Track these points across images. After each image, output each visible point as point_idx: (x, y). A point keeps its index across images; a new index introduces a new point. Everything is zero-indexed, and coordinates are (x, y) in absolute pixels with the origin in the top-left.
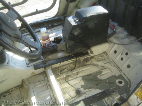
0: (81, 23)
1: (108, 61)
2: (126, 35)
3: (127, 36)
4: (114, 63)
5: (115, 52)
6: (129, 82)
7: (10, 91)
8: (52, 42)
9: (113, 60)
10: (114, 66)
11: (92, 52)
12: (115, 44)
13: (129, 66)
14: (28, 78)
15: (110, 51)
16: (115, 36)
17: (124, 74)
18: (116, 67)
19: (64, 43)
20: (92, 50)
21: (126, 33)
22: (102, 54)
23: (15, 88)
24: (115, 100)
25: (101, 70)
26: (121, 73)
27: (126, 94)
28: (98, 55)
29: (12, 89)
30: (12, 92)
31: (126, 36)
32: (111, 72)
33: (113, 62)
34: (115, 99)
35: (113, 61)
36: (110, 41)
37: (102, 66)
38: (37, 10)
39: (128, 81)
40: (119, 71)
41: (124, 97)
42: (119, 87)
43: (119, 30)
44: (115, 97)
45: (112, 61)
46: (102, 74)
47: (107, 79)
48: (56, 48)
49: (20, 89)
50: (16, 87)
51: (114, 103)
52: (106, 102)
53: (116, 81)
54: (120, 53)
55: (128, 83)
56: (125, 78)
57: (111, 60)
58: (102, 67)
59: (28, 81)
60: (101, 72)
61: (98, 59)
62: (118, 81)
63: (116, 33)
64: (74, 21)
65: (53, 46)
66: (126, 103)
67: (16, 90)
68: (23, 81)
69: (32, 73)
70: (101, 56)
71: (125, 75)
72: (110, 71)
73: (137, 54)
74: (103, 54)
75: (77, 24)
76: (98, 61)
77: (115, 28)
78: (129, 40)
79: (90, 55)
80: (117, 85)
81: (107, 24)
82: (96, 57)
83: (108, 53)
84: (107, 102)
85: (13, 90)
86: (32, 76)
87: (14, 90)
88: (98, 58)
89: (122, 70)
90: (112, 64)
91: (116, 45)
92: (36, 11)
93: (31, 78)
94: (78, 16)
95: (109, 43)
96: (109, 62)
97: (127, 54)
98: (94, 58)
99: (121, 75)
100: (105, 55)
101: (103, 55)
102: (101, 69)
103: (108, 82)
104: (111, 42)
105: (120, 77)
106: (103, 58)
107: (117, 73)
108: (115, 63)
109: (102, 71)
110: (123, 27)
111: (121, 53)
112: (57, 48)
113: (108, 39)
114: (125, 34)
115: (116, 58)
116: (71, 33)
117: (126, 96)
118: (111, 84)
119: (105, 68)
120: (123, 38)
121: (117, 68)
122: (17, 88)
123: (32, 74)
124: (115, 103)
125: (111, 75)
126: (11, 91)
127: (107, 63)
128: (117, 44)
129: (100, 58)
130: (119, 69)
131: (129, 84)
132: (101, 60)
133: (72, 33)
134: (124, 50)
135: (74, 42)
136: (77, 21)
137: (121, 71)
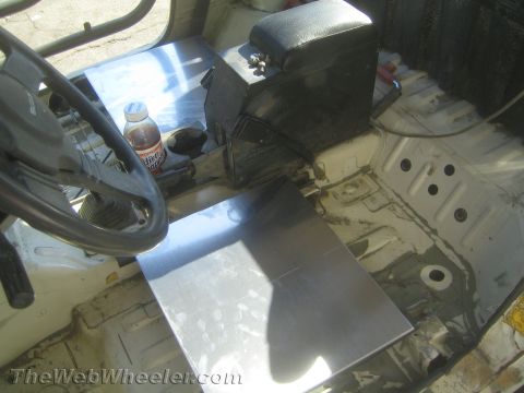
0: (279, 70)
1: (381, 200)
2: (437, 97)
3: (443, 104)
4: (405, 208)
5: (406, 165)
6: (466, 273)
7: (31, 355)
8: (169, 153)
9: (398, 196)
10: (407, 217)
11: (321, 175)
12: (403, 135)
13: (460, 215)
14: (95, 299)
15: (384, 165)
16: (398, 104)
17: (445, 242)
18: (412, 219)
19: (219, 153)
20: (321, 166)
21: (436, 92)
22: (355, 175)
23: (48, 342)
24: (433, 347)
25: (361, 237)
26: (434, 240)
27: (461, 316)
28: (344, 180)
29: (37, 346)
30: (40, 361)
31: (437, 101)
32: (399, 239)
33: (402, 204)
34: (431, 342)
35: (402, 200)
36: (383, 127)
37: (362, 223)
38: (87, 25)
39: (462, 267)
40: (427, 233)
41: (456, 326)
42: (433, 293)
43: (411, 79)
44: (428, 333)
45: (398, 200)
46: (367, 252)
47: (390, 268)
48: (189, 172)
49: (70, 343)
50: (50, 338)
51: (429, 356)
52: (396, 354)
53: (419, 271)
54: (424, 168)
55: (465, 276)
56: (450, 258)
57: (392, 195)
58: (365, 226)
59: (97, 309)
60: (365, 245)
61: (345, 197)
62: (426, 271)
63: (400, 94)
64: (251, 67)
65: (176, 167)
66: (474, 352)
67: (51, 349)
68: (76, 315)
69: (108, 278)
70: (355, 185)
71: (448, 246)
72: (395, 238)
73: (485, 169)
74: (360, 176)
75: (262, 78)
76: (347, 204)
77: (396, 73)
78: (452, 118)
79: (317, 187)
80: (428, 288)
81: (368, 67)
82: (337, 189)
83: (378, 171)
84: (400, 353)
85: (39, 350)
86: (107, 289)
87: (46, 349)
88: (344, 193)
89: (438, 229)
90: (398, 209)
91: (406, 139)
92: (83, 29)
93: (106, 297)
94: (263, 43)
95: (377, 133)
96: (386, 205)
97: (449, 170)
98: (331, 196)
99: (435, 247)
100: (368, 180)
101: (361, 181)
102: (362, 234)
103: (395, 279)
104: (387, 130)
105: (434, 255)
106: (361, 192)
107: (423, 245)
108: (407, 205)
109: (367, 242)
110: (422, 69)
111: (428, 168)
112: (194, 173)
113: (375, 118)
114: (433, 97)
115: (410, 188)
116: (243, 113)
117: (463, 324)
118: (404, 286)
119: (376, 226)
120: (428, 113)
121: (417, 224)
122: (56, 340)
123: (107, 283)
124: (434, 355)
125: (399, 254)
126: (36, 356)
127: (380, 208)
128: (410, 136)
129: (351, 190)
130: (426, 229)
131: (467, 278)
132: (357, 199)
133: (247, 114)
134: (437, 157)
135: (253, 145)
136: (263, 64)
137: (435, 232)
